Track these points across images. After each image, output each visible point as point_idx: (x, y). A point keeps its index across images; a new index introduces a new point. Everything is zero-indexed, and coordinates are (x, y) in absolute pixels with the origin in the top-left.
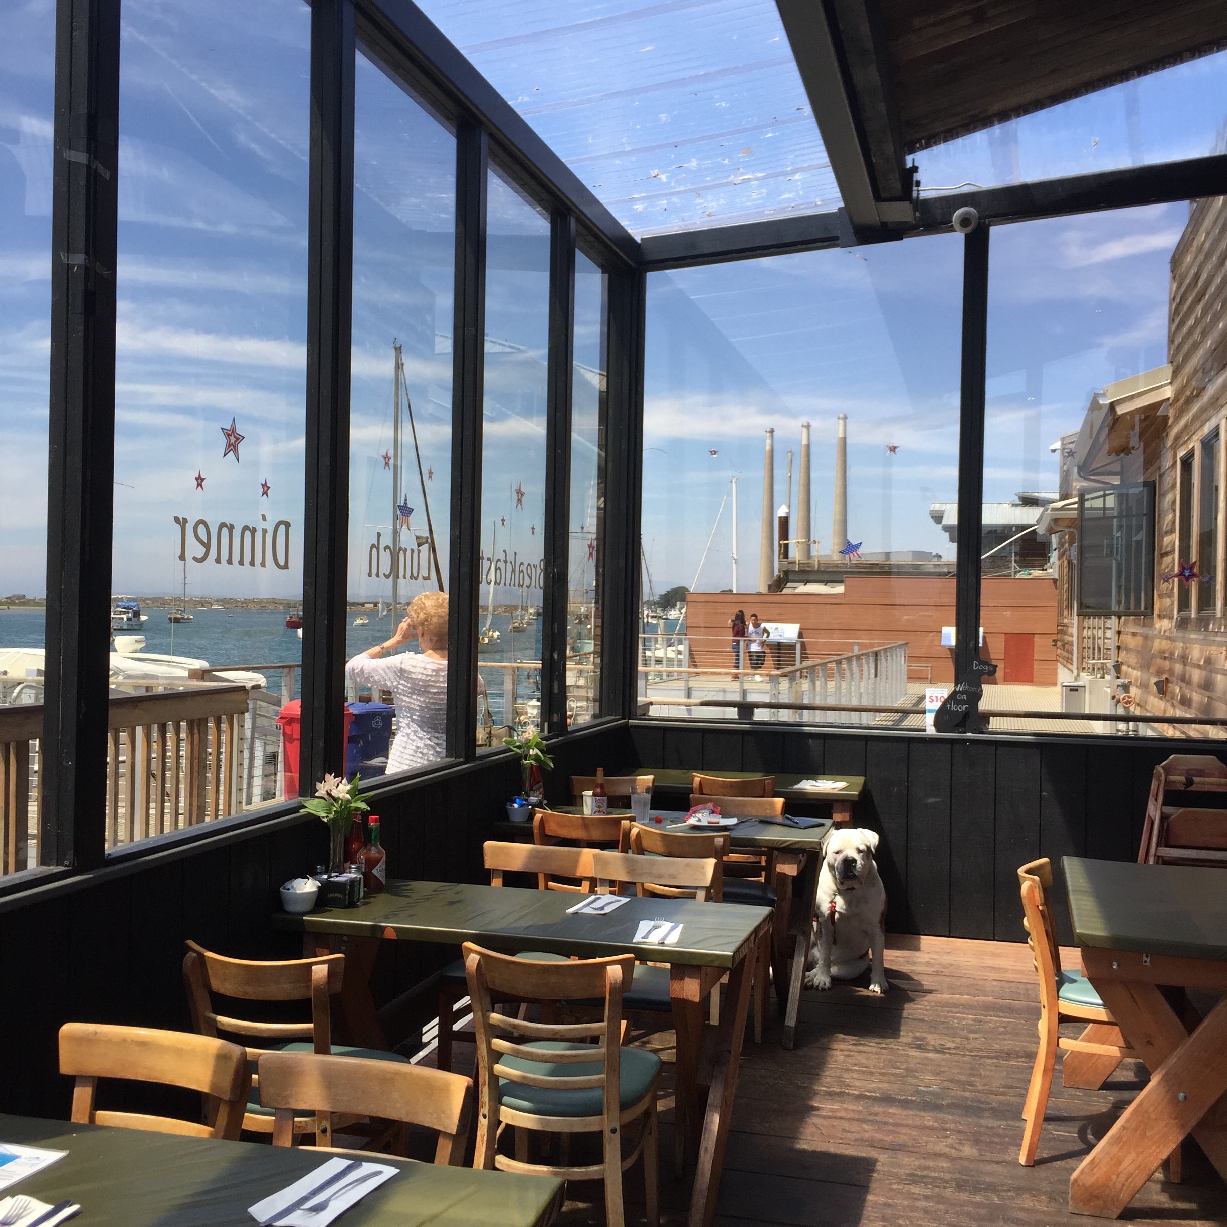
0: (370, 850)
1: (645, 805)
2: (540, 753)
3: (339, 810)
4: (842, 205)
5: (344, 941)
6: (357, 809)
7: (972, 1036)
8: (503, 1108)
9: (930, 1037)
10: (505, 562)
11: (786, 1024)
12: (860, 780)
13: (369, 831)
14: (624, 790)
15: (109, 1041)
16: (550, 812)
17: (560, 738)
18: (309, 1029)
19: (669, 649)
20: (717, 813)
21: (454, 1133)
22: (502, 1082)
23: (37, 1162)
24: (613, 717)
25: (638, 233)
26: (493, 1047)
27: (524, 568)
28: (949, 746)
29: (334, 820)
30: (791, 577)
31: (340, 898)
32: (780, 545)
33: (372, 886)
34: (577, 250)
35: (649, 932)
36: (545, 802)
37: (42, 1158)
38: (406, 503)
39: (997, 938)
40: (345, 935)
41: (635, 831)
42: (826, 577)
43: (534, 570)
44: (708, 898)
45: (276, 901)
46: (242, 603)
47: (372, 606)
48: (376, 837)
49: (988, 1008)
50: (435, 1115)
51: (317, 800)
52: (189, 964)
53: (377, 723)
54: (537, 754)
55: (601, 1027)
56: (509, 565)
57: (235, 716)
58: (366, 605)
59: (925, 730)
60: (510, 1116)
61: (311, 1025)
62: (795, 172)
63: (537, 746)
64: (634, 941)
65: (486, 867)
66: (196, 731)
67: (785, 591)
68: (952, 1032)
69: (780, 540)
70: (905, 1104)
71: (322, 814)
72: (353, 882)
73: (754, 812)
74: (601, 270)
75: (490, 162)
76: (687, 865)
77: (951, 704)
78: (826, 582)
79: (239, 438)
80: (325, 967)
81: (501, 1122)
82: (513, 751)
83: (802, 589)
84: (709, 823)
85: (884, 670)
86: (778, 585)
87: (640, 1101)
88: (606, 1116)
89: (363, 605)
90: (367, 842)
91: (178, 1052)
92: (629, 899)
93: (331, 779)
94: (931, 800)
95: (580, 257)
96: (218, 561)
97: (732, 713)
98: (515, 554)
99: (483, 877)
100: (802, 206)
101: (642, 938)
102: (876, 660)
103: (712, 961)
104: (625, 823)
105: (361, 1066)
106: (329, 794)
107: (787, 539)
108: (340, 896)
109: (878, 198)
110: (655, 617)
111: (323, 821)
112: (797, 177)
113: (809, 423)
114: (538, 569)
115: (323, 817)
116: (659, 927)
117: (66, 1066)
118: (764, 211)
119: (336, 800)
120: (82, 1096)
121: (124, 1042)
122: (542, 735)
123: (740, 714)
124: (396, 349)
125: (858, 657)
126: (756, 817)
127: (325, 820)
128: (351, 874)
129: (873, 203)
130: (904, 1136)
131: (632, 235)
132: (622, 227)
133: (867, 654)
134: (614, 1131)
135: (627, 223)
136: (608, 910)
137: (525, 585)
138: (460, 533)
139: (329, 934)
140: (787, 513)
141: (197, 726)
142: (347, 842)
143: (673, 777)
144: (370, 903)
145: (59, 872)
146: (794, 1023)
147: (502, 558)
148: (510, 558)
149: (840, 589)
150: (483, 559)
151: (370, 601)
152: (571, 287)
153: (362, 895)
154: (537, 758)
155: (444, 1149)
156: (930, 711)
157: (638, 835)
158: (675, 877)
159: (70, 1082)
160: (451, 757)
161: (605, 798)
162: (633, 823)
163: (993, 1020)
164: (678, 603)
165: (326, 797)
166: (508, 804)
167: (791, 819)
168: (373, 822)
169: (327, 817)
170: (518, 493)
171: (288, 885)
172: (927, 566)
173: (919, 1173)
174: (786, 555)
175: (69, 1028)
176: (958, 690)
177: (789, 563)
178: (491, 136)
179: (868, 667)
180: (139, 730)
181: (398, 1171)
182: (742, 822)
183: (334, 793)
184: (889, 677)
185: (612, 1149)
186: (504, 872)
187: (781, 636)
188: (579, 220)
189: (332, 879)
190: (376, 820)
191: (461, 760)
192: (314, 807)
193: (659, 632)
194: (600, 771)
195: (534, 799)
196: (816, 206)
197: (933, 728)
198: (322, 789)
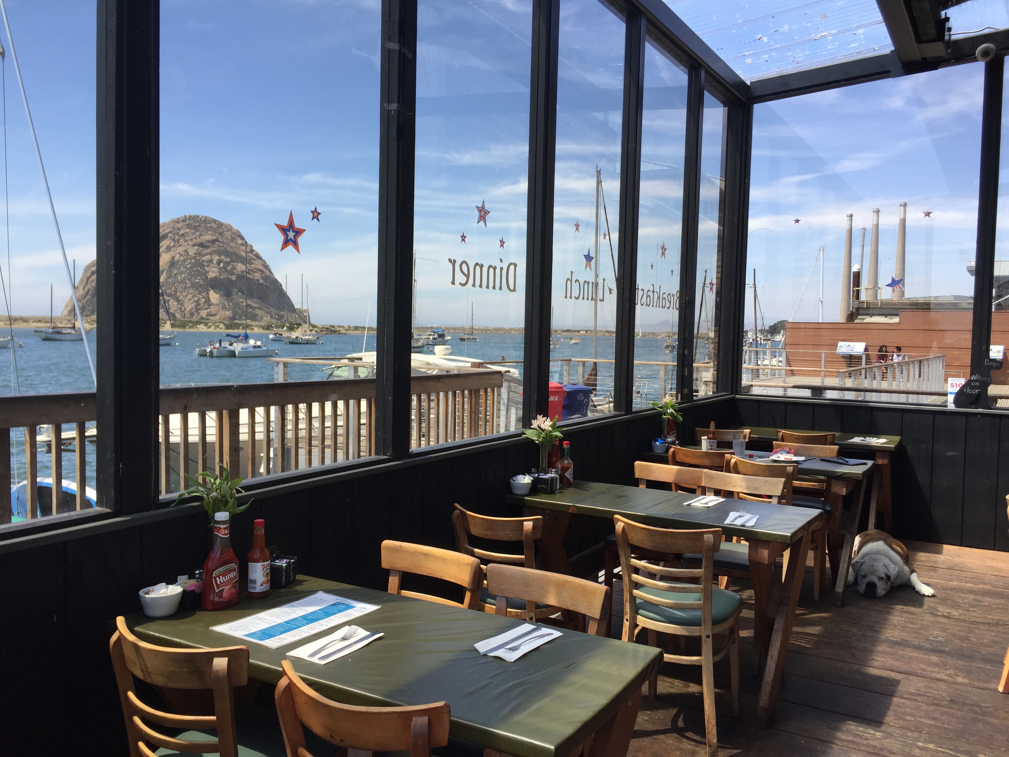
0: (564, 461)
1: (742, 446)
2: (673, 412)
3: (545, 436)
4: (893, 48)
5: (547, 513)
6: (556, 436)
7: (971, 609)
8: (638, 616)
9: (940, 608)
10: (653, 292)
11: (836, 590)
12: (897, 439)
13: (563, 450)
14: (729, 438)
15: (407, 552)
16: (679, 447)
17: (688, 404)
18: (522, 558)
19: (774, 360)
20: (791, 454)
21: (599, 618)
22: (638, 601)
23: (364, 610)
24: (725, 393)
25: (748, 77)
26: (632, 579)
27: (665, 296)
28: (965, 418)
29: (542, 442)
30: (861, 312)
31: (545, 488)
32: (853, 291)
33: (565, 483)
34: (705, 91)
35: (736, 519)
36: (677, 442)
37: (367, 608)
38: (589, 254)
39: (996, 549)
40: (547, 509)
41: (733, 461)
42: (887, 312)
43: (672, 297)
44: (779, 503)
45: (508, 487)
46: (508, 330)
47: (584, 332)
48: (567, 454)
49: (985, 593)
50: (587, 607)
51: (532, 430)
52: (456, 517)
53: (581, 397)
54: (672, 412)
55: (700, 572)
56: (655, 294)
57: (496, 389)
58: (581, 332)
59: (947, 406)
60: (643, 621)
61: (523, 557)
62: (859, 28)
63: (672, 407)
64: (725, 523)
65: (636, 477)
66: (473, 396)
67: (856, 321)
68: (956, 606)
69: (853, 287)
70: (918, 648)
71: (535, 438)
72: (552, 479)
73: (817, 454)
74: (723, 105)
75: (647, 37)
76: (766, 481)
77: (967, 389)
78: (886, 315)
79: (487, 213)
80: (531, 523)
81: (638, 625)
82: (657, 410)
83: (868, 319)
84: (785, 459)
85: (926, 373)
86: (851, 317)
87: (727, 620)
88: (703, 627)
89: (579, 331)
90: (562, 457)
91: (444, 560)
92: (725, 500)
93: (540, 417)
94: (950, 454)
95: (707, 96)
96: (474, 285)
97: (807, 393)
98: (660, 287)
99: (635, 482)
100: (864, 52)
101: (731, 522)
102: (920, 366)
103: (776, 538)
104: (728, 456)
105: (545, 575)
106: (539, 427)
107: (859, 287)
108: (545, 486)
109: (919, 40)
110: (766, 340)
111: (536, 443)
112: (860, 31)
113: (878, 209)
114: (675, 297)
115: (536, 440)
116: (743, 516)
117: (385, 564)
118: (836, 57)
119: (543, 430)
120: (393, 582)
121: (415, 552)
122: (677, 402)
123: (812, 393)
124: (597, 171)
125: (907, 363)
126: (820, 457)
127: (537, 442)
128: (552, 475)
129: (915, 44)
130: (915, 667)
131: (744, 80)
132: (737, 75)
133: (913, 362)
134: (708, 637)
135: (741, 72)
136: (710, 504)
137: (666, 307)
138: (624, 273)
139: (537, 508)
140: (859, 269)
141: (474, 393)
142: (550, 455)
143: (765, 432)
144: (562, 492)
145: (384, 459)
146: (842, 590)
147: (651, 289)
148: (657, 289)
149: (896, 320)
150: (638, 289)
151: (584, 329)
152: (700, 116)
153: (558, 487)
154: (672, 414)
155: (593, 628)
156: (951, 393)
157: (736, 463)
158: (757, 489)
159: (387, 573)
160: (617, 411)
161: (715, 441)
162: (732, 456)
163: (988, 600)
164: (782, 331)
165: (538, 428)
166: (653, 441)
167: (843, 459)
168: (566, 445)
169: (538, 440)
170: (662, 248)
171: (514, 478)
172: (962, 304)
173: (924, 690)
174: (858, 297)
175: (386, 543)
176: (972, 379)
177: (859, 303)
178: (649, 20)
179: (914, 370)
180: (442, 394)
181: (562, 634)
182: (808, 460)
183: (542, 426)
184: (930, 378)
185: (707, 647)
186: (647, 480)
187: (852, 350)
188: (707, 72)
189: (540, 477)
190: (567, 444)
191: (623, 413)
192: (530, 434)
193: (768, 348)
194: (712, 424)
195: (669, 440)
196: (874, 50)
197: (953, 405)
198: (535, 424)
